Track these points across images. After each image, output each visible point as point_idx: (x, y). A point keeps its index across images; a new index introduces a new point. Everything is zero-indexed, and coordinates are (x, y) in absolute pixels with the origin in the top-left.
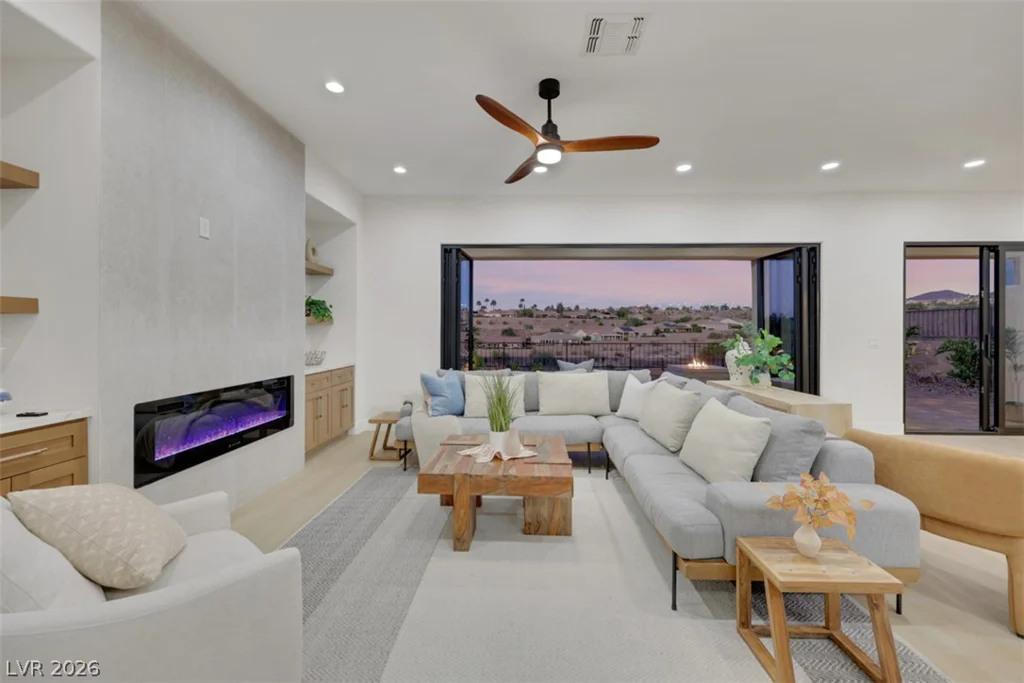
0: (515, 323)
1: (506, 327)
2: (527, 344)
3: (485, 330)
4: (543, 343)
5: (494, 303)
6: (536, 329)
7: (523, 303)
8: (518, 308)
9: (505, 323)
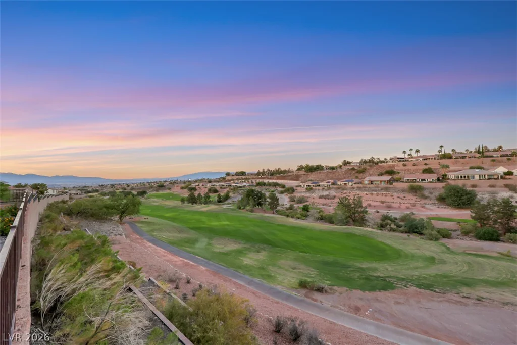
0: (434, 165)
1: (427, 167)
2: (443, 179)
3: (409, 170)
4: (457, 178)
5: (417, 151)
6: (452, 168)
7: (443, 149)
8: (438, 153)
9: (426, 164)
